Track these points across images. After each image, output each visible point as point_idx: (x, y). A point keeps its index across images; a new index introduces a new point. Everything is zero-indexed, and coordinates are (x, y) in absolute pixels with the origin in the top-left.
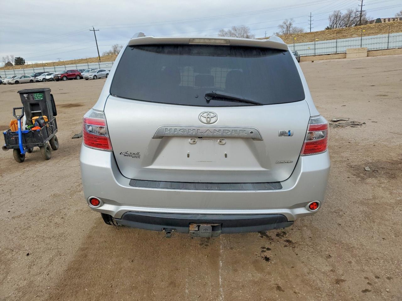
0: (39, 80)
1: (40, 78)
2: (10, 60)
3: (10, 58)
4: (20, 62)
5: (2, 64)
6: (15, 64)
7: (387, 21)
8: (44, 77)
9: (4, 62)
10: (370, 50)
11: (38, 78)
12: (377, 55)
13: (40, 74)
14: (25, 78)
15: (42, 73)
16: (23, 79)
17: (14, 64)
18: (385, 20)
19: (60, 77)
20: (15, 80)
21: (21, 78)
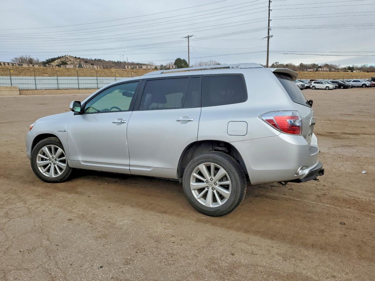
7: (7, 65)
10: (21, 89)
12: (28, 94)
18: (4, 63)
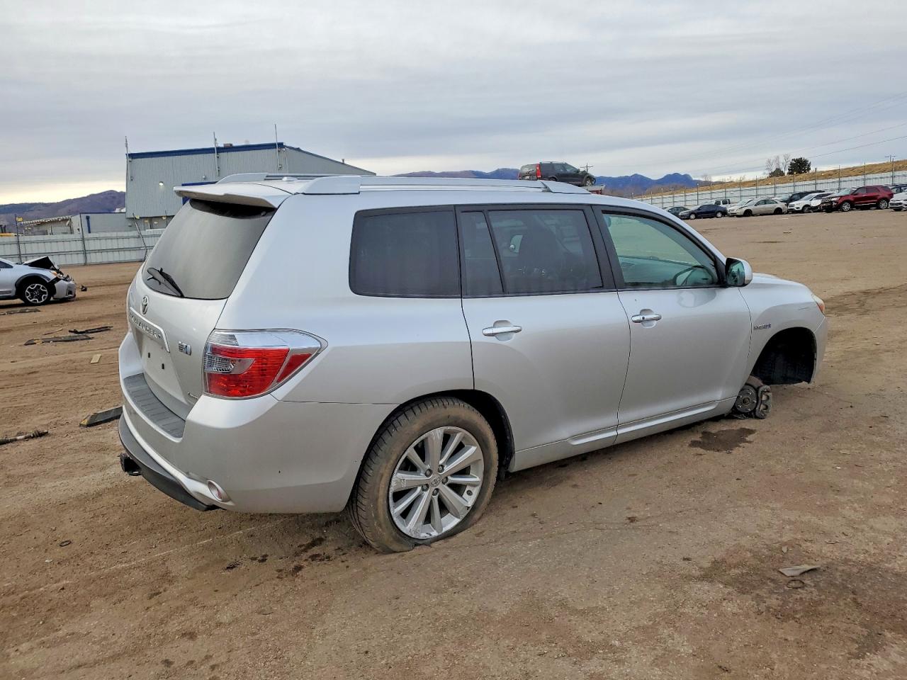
0: (795, 208)
1: (798, 204)
2: (781, 164)
3: (782, 160)
4: (800, 166)
5: (764, 173)
6: (789, 173)
8: (807, 202)
9: (768, 169)
11: (793, 206)
13: (801, 195)
14: (765, 204)
15: (807, 193)
16: (762, 207)
17: (786, 172)
19: (834, 204)
20: (744, 209)
21: (758, 204)
